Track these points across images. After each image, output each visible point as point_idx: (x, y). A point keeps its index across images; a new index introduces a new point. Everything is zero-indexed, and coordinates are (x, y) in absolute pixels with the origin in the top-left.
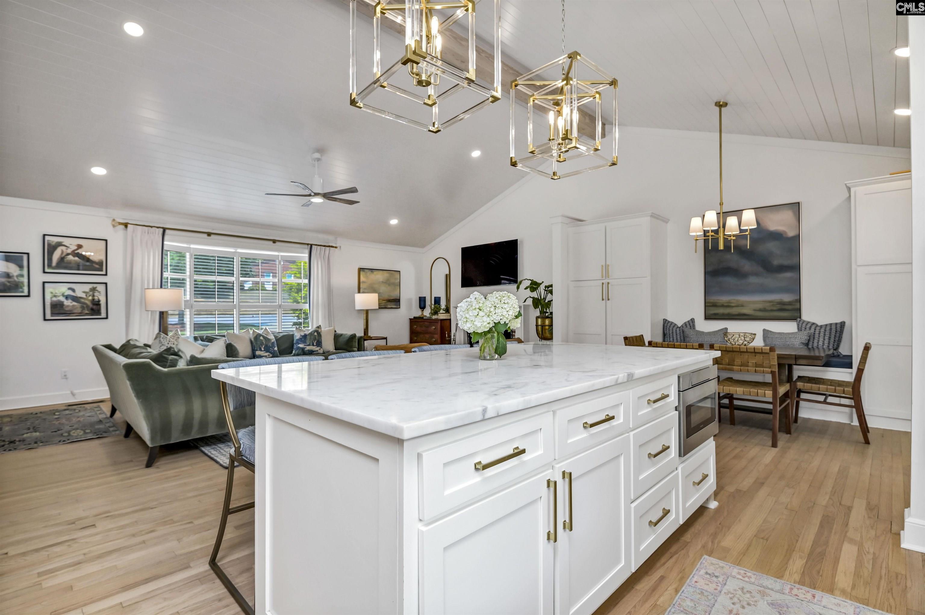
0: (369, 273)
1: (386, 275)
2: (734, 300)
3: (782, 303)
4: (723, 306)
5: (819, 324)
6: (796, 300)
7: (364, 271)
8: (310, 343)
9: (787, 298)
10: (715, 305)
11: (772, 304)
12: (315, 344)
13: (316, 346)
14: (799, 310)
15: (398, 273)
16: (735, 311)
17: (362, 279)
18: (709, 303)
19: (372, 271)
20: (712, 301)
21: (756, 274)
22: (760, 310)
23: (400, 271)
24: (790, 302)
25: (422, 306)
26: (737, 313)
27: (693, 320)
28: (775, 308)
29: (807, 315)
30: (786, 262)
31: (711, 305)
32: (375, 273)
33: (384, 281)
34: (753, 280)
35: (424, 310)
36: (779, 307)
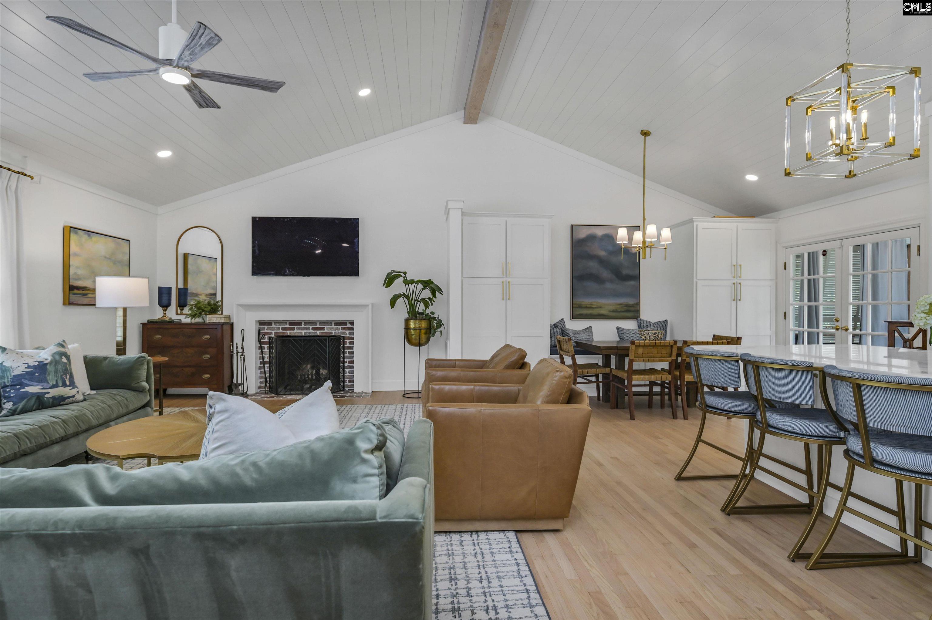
0: (85, 236)
1: (110, 244)
2: (595, 302)
3: (628, 306)
4: (586, 307)
5: (653, 322)
6: (637, 303)
7: (76, 233)
8: (57, 381)
9: (631, 301)
10: (580, 307)
11: (621, 306)
12: (68, 383)
13: (69, 386)
14: (638, 311)
15: (125, 244)
16: (595, 312)
17: (74, 248)
18: (575, 304)
19: (89, 236)
20: (578, 303)
21: (611, 281)
22: (613, 311)
23: (129, 241)
24: (633, 305)
25: (165, 302)
26: (596, 313)
27: (562, 319)
28: (623, 310)
29: (645, 315)
30: (631, 273)
31: (577, 306)
32: (95, 238)
33: (108, 256)
34: (608, 285)
35: (169, 308)
36: (626, 308)
